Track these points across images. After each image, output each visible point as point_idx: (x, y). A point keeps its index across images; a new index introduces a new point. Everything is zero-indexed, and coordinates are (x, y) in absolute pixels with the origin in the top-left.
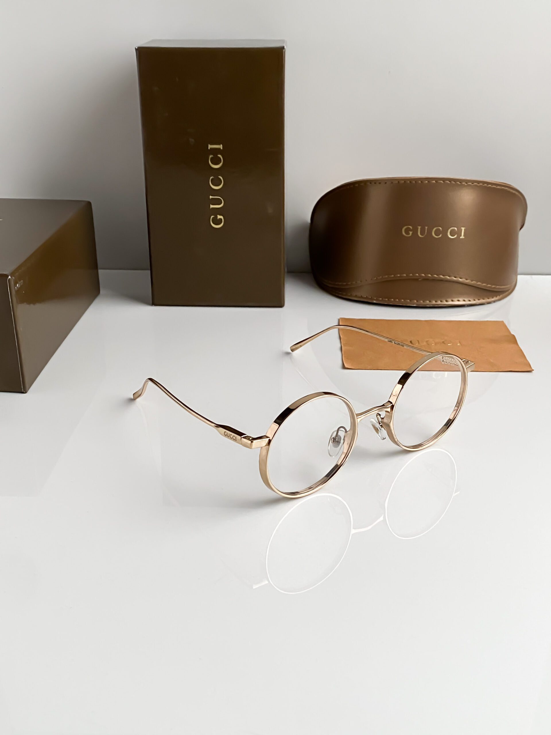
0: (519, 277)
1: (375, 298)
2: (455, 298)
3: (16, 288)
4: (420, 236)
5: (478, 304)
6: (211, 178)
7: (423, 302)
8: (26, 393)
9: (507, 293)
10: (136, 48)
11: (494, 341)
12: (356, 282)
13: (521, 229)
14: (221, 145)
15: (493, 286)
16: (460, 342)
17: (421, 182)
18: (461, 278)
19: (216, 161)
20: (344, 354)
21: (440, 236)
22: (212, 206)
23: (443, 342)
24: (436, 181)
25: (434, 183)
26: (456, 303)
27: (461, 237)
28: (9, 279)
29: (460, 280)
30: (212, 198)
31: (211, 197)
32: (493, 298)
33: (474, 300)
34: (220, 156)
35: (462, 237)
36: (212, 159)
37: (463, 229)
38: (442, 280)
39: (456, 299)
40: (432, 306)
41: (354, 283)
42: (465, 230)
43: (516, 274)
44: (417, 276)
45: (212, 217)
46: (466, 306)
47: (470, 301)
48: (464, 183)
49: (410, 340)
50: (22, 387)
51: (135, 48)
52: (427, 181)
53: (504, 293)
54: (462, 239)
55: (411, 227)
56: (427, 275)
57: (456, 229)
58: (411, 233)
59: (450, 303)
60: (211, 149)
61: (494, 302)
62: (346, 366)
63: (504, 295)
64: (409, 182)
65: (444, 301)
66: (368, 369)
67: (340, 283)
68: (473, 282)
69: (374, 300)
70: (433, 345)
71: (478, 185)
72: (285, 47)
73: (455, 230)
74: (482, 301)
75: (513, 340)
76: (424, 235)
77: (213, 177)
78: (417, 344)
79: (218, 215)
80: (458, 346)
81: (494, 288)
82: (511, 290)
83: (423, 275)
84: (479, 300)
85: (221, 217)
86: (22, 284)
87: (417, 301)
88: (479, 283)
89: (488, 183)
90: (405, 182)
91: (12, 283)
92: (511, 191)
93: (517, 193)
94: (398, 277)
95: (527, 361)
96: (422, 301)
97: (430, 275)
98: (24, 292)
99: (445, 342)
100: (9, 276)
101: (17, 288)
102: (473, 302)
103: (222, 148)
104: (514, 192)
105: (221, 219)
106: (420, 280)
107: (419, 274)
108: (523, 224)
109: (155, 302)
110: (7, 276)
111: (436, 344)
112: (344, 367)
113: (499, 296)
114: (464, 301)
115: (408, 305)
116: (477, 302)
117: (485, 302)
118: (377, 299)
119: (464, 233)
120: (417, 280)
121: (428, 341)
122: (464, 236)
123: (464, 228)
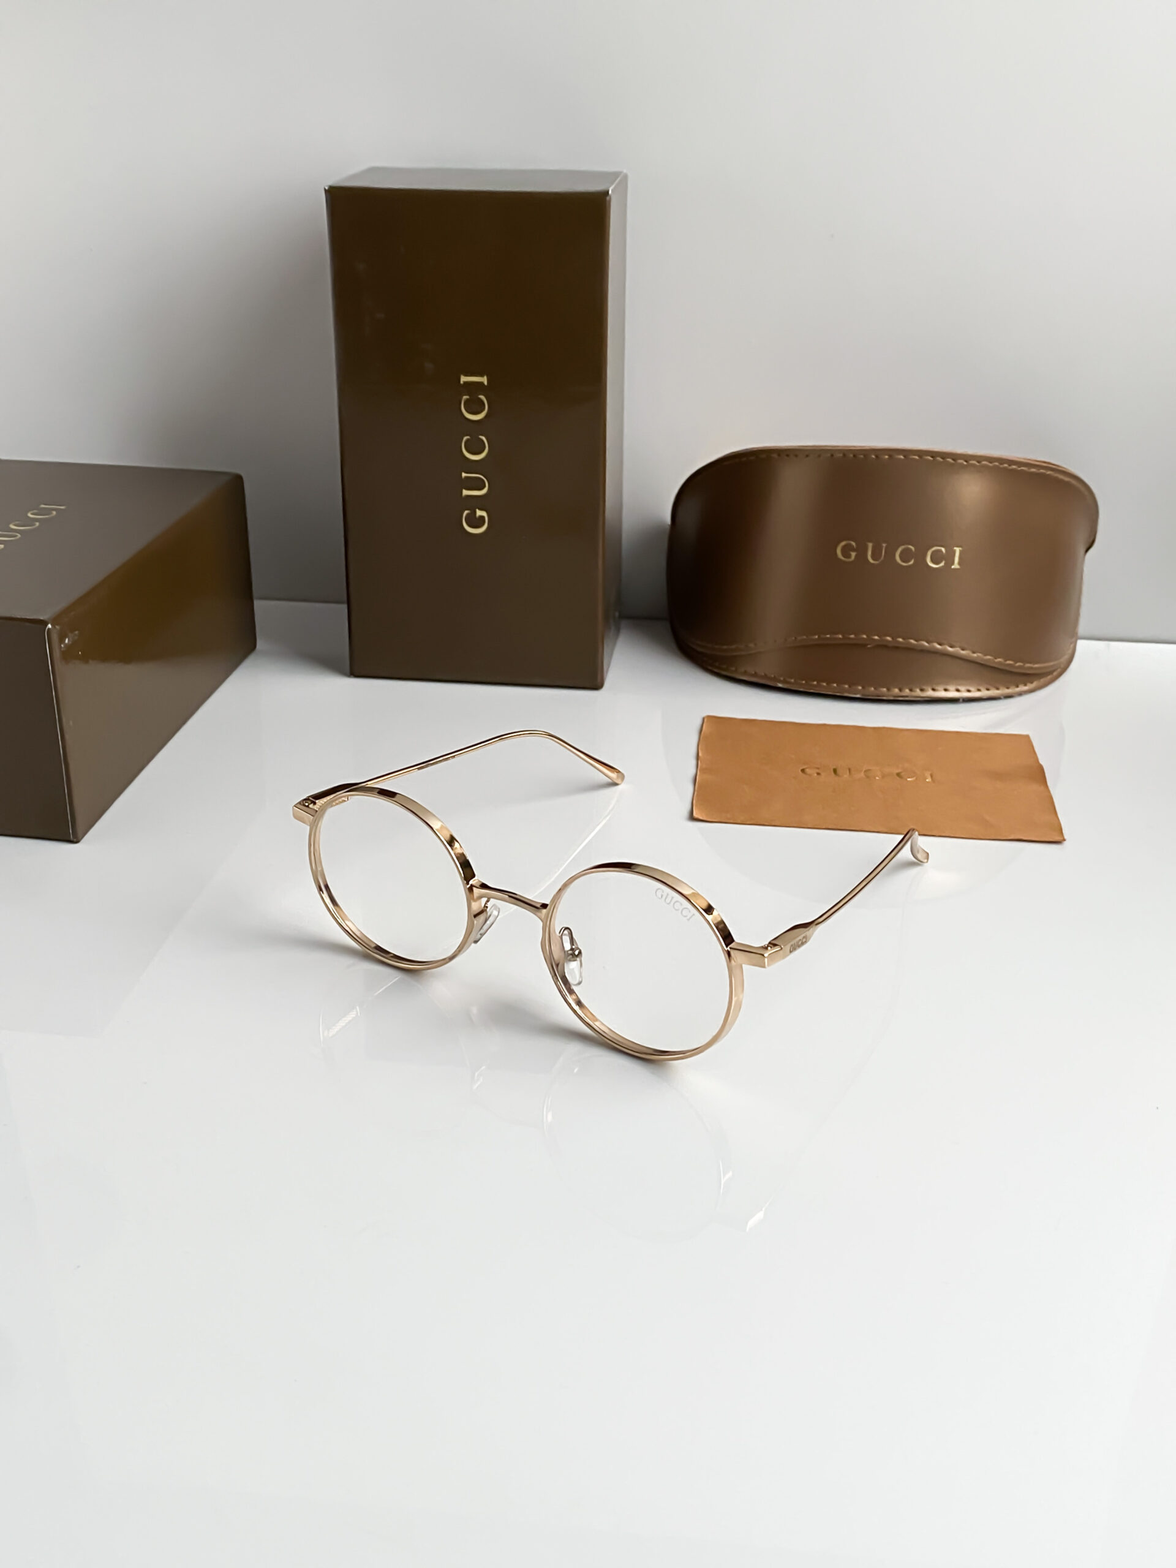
0: (1081, 645)
1: (782, 679)
2: (938, 684)
3: (62, 646)
4: (871, 561)
5: (985, 697)
6: (465, 438)
7: (875, 689)
8: (77, 842)
9: (1049, 677)
10: (327, 188)
11: (997, 776)
12: (755, 644)
13: (1087, 550)
14: (485, 377)
15: (1018, 664)
16: (932, 776)
17: (877, 456)
18: (951, 647)
19: (475, 408)
20: (698, 791)
21: (912, 562)
22: (465, 492)
23: (898, 775)
24: (905, 456)
25: (900, 459)
26: (941, 694)
27: (953, 567)
28: (49, 629)
29: (950, 649)
30: (466, 477)
31: (464, 475)
32: (1017, 687)
33: (979, 690)
34: (482, 397)
35: (956, 566)
36: (466, 402)
37: (958, 550)
38: (911, 649)
39: (940, 688)
40: (892, 698)
41: (752, 645)
42: (961, 553)
43: (1075, 637)
44: (864, 638)
45: (466, 512)
46: (961, 700)
47: (969, 691)
48: (960, 461)
49: (835, 767)
50: (71, 831)
51: (325, 189)
52: (886, 455)
53: (1043, 677)
54: (955, 569)
55: (853, 544)
56: (884, 638)
57: (943, 550)
58: (853, 554)
59: (930, 693)
60: (466, 383)
61: (1020, 694)
62: (695, 815)
63: (1043, 680)
64: (852, 456)
65: (918, 690)
66: (739, 822)
67: (725, 647)
68: (975, 655)
69: (780, 682)
70: (877, 778)
71: (991, 465)
72: (610, 192)
73: (941, 551)
74: (993, 692)
75: (1038, 775)
76: (880, 561)
77: (468, 437)
78: (845, 776)
79: (477, 510)
80: (928, 782)
81: (1019, 667)
82: (1059, 670)
83: (876, 637)
84: (988, 690)
85: (484, 514)
86: (76, 638)
87: (863, 687)
88: (989, 657)
89: (1011, 462)
90: (844, 455)
91: (55, 637)
92: (1061, 477)
93: (1073, 482)
94: (828, 638)
95: (1058, 819)
96: (873, 689)
97: (889, 638)
98: (80, 653)
99: (902, 774)
100: (48, 624)
101: (66, 645)
102: (977, 694)
103: (486, 383)
104: (1067, 479)
105: (482, 517)
106: (869, 646)
107: (867, 636)
108: (1091, 540)
109: (356, 671)
110: (44, 623)
111: (883, 776)
112: (692, 818)
113: (1032, 683)
114: (958, 690)
115: (846, 695)
116: (984, 693)
117: (1002, 695)
118: (784, 679)
119: (960, 558)
120: (864, 646)
121: (870, 770)
122: (959, 564)
123: (961, 549)
